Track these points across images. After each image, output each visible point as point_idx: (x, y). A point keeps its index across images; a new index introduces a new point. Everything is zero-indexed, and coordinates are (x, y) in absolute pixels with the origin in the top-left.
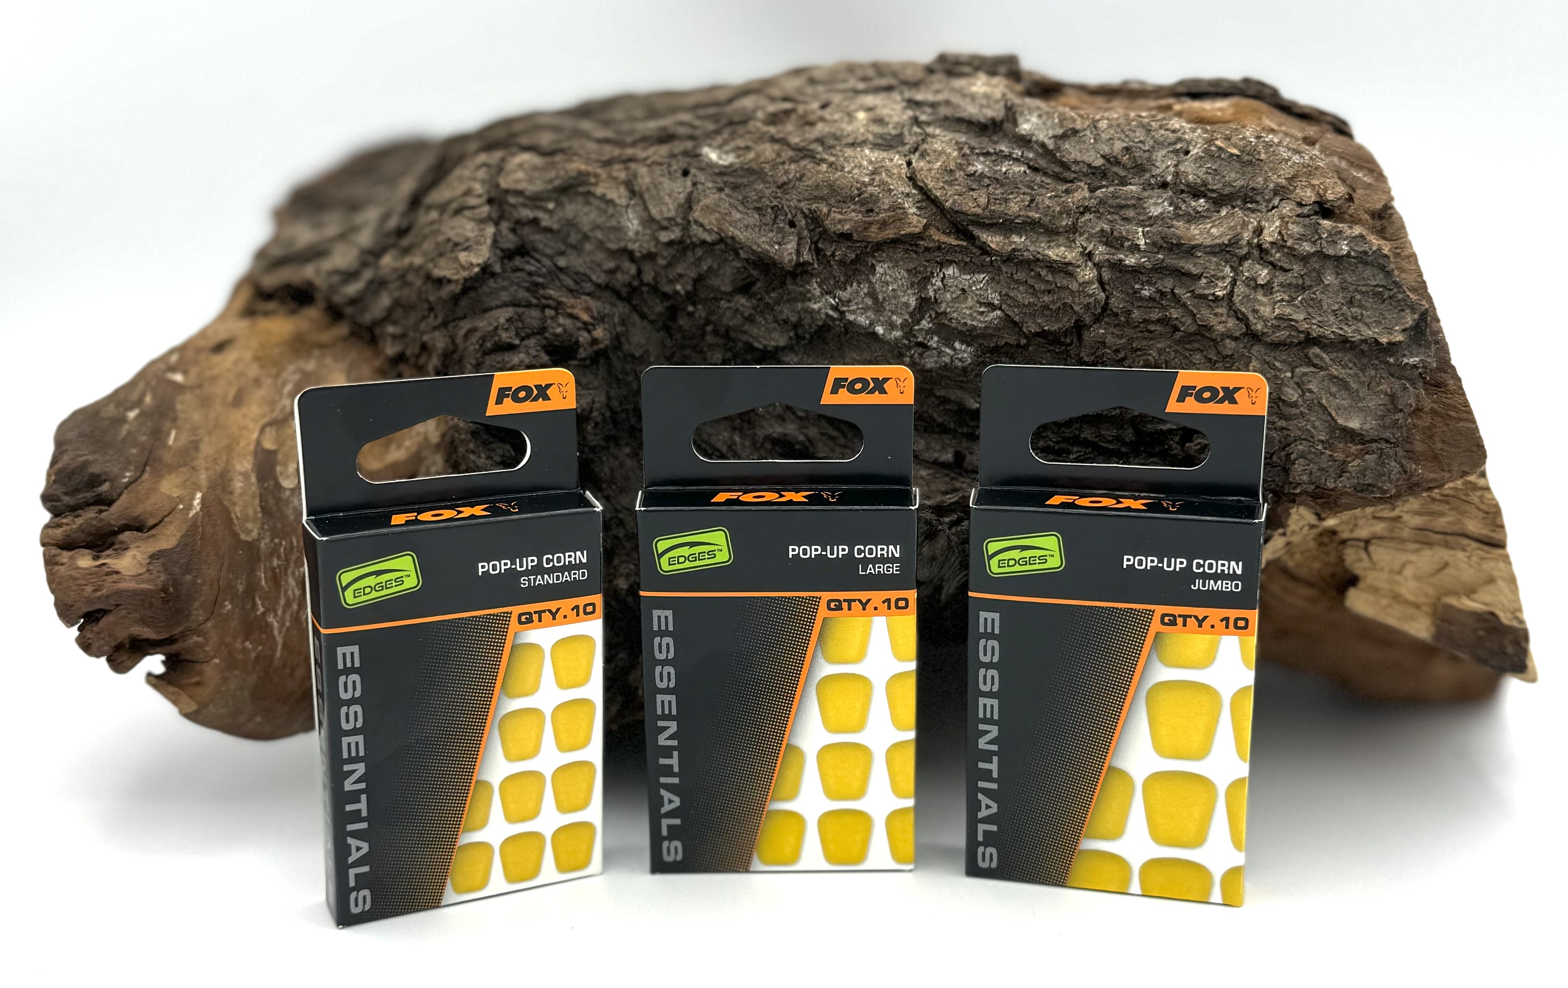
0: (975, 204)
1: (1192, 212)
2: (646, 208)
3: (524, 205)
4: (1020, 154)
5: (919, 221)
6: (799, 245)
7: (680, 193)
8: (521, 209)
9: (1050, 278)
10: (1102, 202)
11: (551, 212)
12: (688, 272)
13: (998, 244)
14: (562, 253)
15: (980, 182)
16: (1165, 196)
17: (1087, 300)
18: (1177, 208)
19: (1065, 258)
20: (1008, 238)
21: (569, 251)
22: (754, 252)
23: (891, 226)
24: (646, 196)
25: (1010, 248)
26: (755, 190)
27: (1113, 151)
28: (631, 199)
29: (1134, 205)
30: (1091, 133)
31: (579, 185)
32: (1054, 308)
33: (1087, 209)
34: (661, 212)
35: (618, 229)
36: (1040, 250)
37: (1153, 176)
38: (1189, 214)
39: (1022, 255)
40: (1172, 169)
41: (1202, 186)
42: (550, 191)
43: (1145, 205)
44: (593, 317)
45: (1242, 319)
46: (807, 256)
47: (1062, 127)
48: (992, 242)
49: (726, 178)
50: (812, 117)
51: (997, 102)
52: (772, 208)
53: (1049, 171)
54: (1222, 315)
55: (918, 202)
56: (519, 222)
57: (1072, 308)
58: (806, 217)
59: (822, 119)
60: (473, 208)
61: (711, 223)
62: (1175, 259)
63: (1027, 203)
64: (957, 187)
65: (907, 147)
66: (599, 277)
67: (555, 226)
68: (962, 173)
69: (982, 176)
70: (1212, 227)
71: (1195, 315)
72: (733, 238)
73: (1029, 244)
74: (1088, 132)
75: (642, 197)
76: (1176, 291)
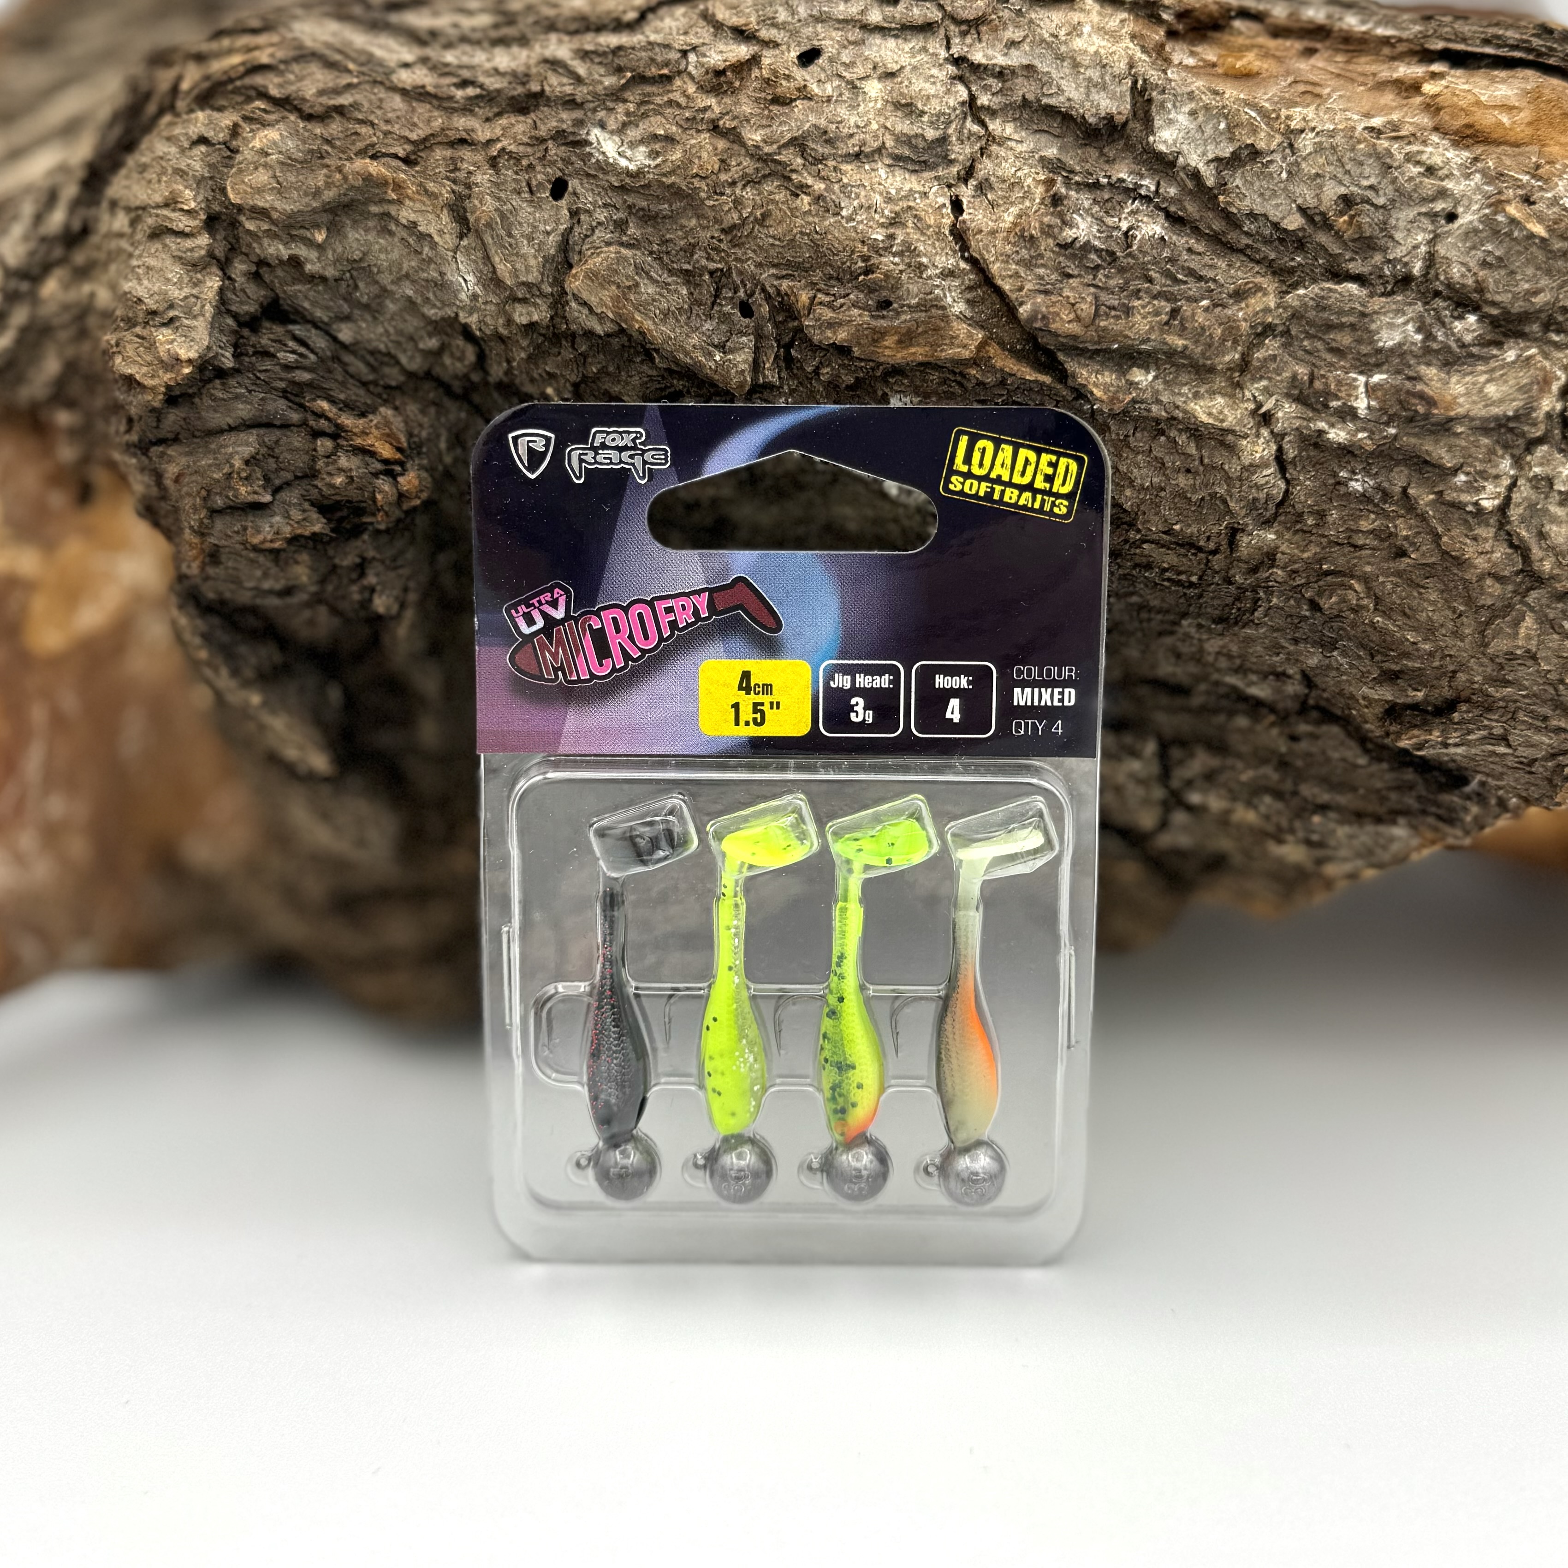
0: (1072, 316)
1: (1454, 345)
2: (487, 258)
3: (274, 236)
4: (1153, 188)
5: (970, 336)
6: (757, 350)
7: (548, 233)
8: (266, 242)
9: (1192, 449)
10: (1296, 316)
11: (320, 247)
12: (567, 373)
13: (1106, 388)
14: (347, 318)
15: (1081, 259)
16: (1411, 312)
17: (1254, 493)
18: (1429, 336)
19: (1222, 421)
20: (1124, 374)
21: (357, 312)
22: (677, 362)
23: (921, 340)
24: (488, 239)
25: (1128, 398)
26: (683, 227)
27: (1320, 200)
28: (461, 237)
29: (1352, 326)
30: (1284, 158)
31: (369, 201)
32: (1195, 498)
33: (1268, 330)
34: (515, 273)
35: (442, 285)
36: (1180, 401)
37: (1389, 261)
38: (1446, 348)
39: (1149, 411)
40: (1423, 249)
41: (1476, 291)
42: (314, 211)
43: (1373, 327)
44: (399, 450)
45: (1521, 549)
46: (771, 376)
47: (1231, 140)
48: (1096, 385)
49: (630, 200)
50: (785, 87)
51: (1119, 79)
52: (712, 273)
53: (1202, 226)
54: (1486, 540)
55: (970, 288)
56: (262, 263)
57: (1225, 502)
58: (768, 298)
59: (804, 93)
60: (182, 234)
61: (602, 303)
62: (1416, 435)
63: (1164, 318)
64: (1041, 271)
65: (954, 170)
66: (411, 358)
67: (330, 272)
68: (1051, 241)
69: (1087, 247)
70: (1488, 381)
71: (1437, 537)
72: (642, 333)
73: (1161, 387)
74: (1278, 157)
75: (479, 235)
76: (1411, 491)
